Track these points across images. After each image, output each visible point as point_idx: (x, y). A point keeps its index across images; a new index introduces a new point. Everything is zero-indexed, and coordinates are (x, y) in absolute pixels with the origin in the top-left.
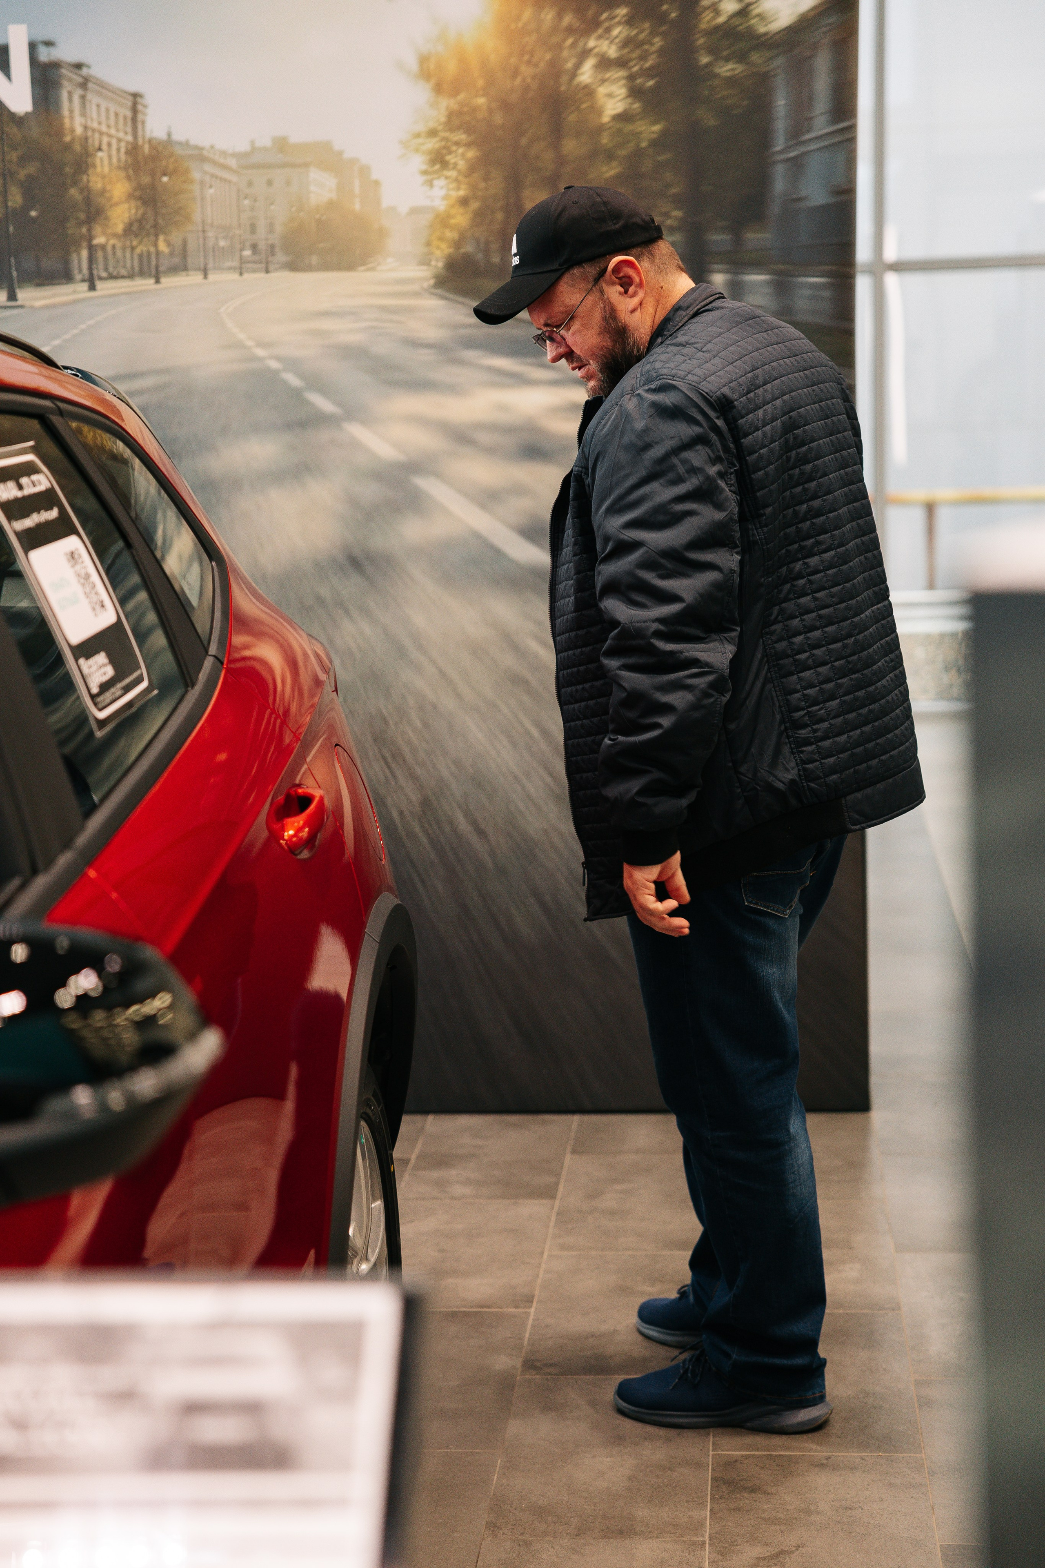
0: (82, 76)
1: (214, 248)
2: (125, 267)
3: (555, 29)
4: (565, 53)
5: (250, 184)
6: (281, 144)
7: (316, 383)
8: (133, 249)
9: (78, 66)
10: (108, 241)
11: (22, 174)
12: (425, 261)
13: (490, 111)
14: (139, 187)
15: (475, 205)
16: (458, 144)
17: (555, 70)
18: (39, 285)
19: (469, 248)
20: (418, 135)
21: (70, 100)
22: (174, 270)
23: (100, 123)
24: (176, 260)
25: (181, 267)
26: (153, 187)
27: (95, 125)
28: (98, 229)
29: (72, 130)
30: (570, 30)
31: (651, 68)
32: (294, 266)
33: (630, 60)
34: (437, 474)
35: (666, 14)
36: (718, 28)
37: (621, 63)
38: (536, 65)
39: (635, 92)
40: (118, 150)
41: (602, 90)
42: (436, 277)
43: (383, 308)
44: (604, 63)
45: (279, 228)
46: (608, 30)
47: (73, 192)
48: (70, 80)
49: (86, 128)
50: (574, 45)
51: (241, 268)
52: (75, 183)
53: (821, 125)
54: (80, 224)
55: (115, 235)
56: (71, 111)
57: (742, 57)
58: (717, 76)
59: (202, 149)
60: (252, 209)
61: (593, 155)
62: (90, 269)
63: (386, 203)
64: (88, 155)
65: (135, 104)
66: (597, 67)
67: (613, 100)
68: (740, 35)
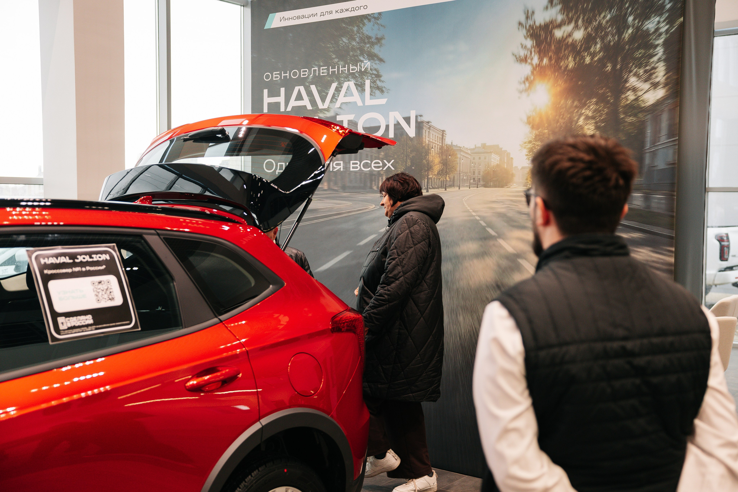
0: (429, 126)
1: (462, 179)
2: (437, 185)
3: (571, 107)
4: (574, 115)
5: (474, 159)
6: (484, 146)
7: (490, 225)
8: (439, 179)
9: (428, 122)
10: (433, 176)
11: (411, 155)
13: (549, 134)
14: (442, 160)
17: (571, 120)
20: (526, 143)
21: (425, 133)
22: (450, 186)
23: (433, 140)
24: (451, 183)
25: (452, 186)
26: (446, 160)
27: (432, 140)
28: (430, 173)
29: (425, 142)
31: (602, 120)
32: (485, 186)
33: (596, 117)
34: (526, 259)
35: (609, 101)
36: (627, 105)
37: (593, 118)
38: (565, 119)
39: (597, 128)
40: (437, 148)
41: (586, 127)
43: (512, 201)
44: (587, 118)
45: (481, 173)
46: (589, 107)
47: (424, 161)
48: (426, 127)
49: (429, 141)
50: (577, 112)
51: (470, 186)
52: (425, 158)
53: (664, 140)
54: (426, 171)
56: (425, 136)
57: (635, 115)
58: (626, 122)
59: (461, 147)
60: (474, 167)
62: (427, 185)
63: (514, 166)
64: (429, 150)
65: (443, 133)
66: (585, 119)
67: (589, 130)
68: (635, 107)
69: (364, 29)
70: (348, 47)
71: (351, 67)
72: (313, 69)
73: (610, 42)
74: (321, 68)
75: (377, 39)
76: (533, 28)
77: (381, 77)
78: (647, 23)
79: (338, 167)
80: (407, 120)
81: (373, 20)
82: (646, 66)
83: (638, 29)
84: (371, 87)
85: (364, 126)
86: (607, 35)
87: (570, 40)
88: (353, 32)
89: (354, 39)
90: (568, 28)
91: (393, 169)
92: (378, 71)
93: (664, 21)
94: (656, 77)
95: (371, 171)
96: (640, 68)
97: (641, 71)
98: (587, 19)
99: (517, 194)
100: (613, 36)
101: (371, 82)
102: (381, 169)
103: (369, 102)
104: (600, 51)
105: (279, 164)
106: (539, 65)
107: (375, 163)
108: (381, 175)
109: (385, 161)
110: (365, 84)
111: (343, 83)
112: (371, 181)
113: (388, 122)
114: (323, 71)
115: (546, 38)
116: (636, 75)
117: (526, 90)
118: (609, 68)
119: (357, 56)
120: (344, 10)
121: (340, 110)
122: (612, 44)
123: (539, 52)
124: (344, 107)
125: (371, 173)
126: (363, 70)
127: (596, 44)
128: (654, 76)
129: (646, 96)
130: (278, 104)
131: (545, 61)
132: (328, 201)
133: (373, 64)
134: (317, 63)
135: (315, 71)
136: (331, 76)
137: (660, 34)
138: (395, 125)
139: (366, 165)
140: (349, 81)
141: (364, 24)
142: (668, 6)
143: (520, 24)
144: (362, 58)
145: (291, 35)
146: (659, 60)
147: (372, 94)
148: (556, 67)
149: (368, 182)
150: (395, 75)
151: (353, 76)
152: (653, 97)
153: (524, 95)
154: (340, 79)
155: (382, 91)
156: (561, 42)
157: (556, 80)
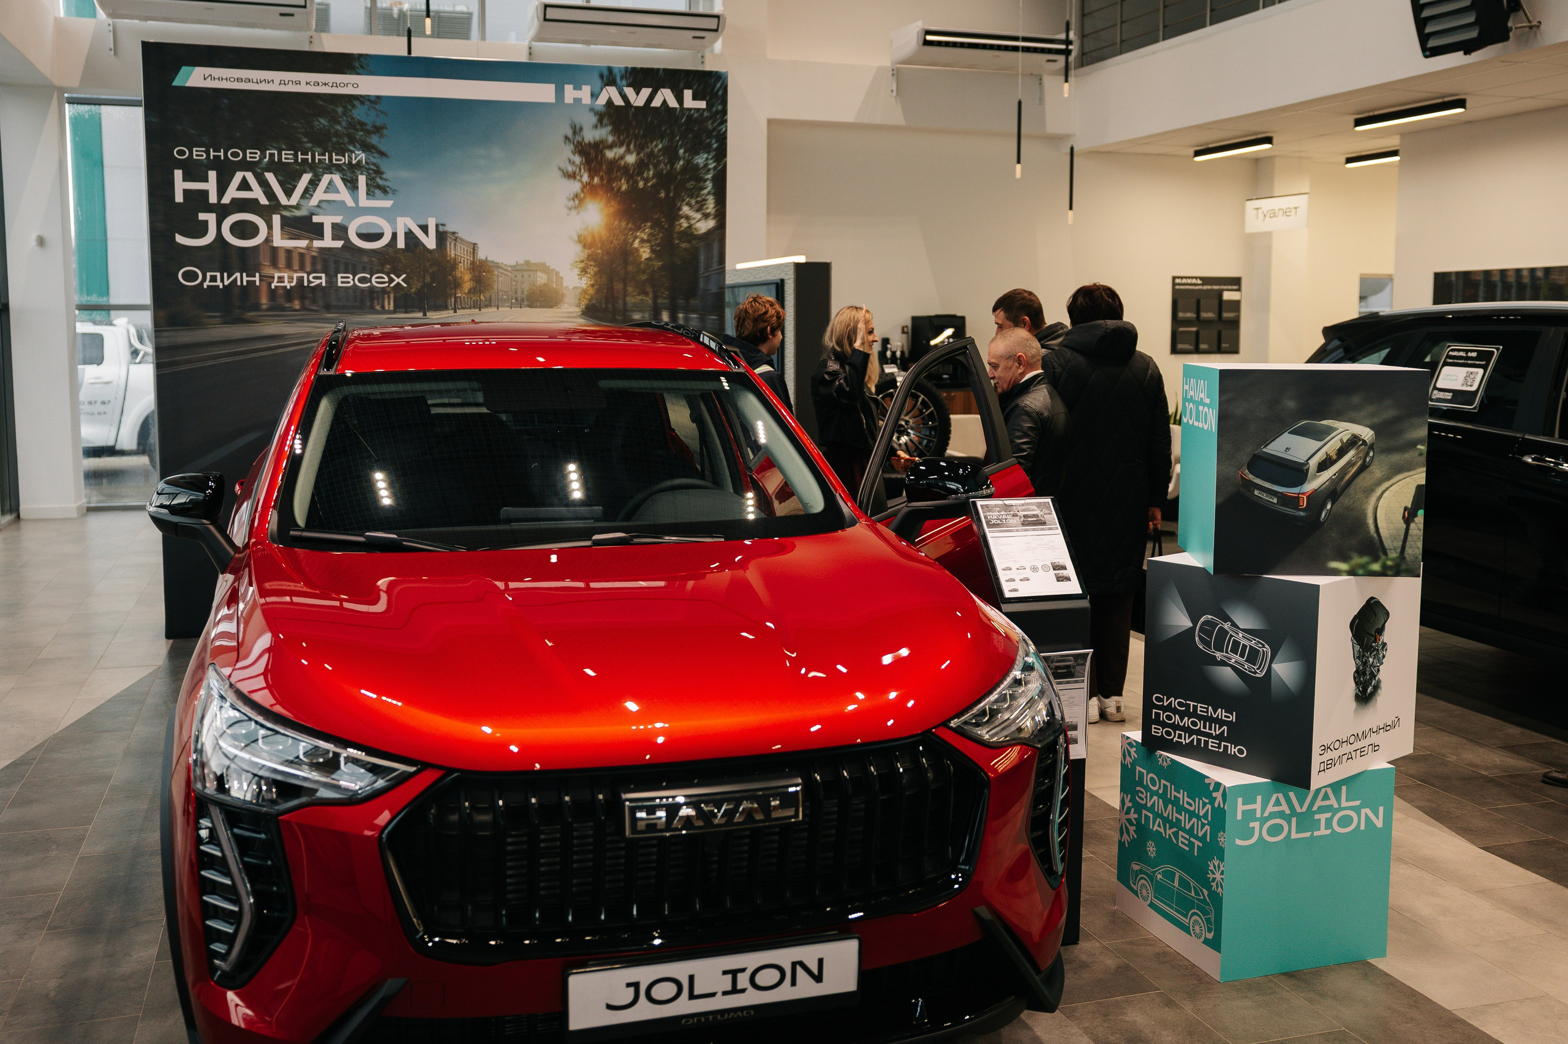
0: (455, 237)
1: (501, 298)
2: (468, 304)
3: (626, 228)
4: (629, 236)
5: (515, 276)
6: (527, 263)
8: (471, 298)
9: (454, 233)
10: (462, 295)
11: (431, 270)
12: (578, 306)
13: (603, 255)
14: (474, 276)
15: (596, 287)
16: (591, 265)
17: (625, 242)
18: (435, 311)
19: (594, 302)
21: (450, 245)
22: (486, 306)
23: (461, 253)
24: (487, 303)
25: (489, 305)
26: (480, 276)
27: (459, 254)
28: (458, 291)
29: (451, 256)
30: (631, 229)
31: (658, 243)
32: (531, 306)
33: (651, 240)
35: (663, 226)
36: (681, 231)
37: (648, 241)
38: (619, 240)
39: (653, 251)
40: (467, 263)
41: (642, 250)
42: (582, 311)
44: (642, 241)
45: (525, 292)
46: (644, 230)
47: (450, 277)
48: (451, 238)
49: (455, 255)
50: (632, 234)
51: (511, 306)
52: (451, 274)
53: (715, 266)
54: (452, 289)
55: (465, 293)
56: (450, 249)
57: (689, 242)
58: (681, 247)
59: (498, 263)
60: (516, 285)
61: (638, 272)
62: (455, 306)
63: (564, 285)
64: (456, 264)
65: (474, 247)
66: (640, 242)
67: (645, 253)
68: (689, 234)
69: (353, 112)
70: (329, 131)
71: (334, 157)
72: (268, 152)
73: (662, 170)
74: (283, 152)
75: (375, 127)
76: (581, 144)
77: (383, 173)
78: (696, 158)
79: (318, 281)
80: (424, 229)
81: (368, 103)
82: (697, 197)
83: (688, 162)
84: (367, 184)
85: (359, 232)
86: (660, 164)
87: (623, 163)
88: (336, 113)
89: (339, 123)
90: (621, 151)
91: (405, 285)
92: (378, 167)
93: (711, 159)
94: (707, 208)
96: (691, 198)
97: (693, 202)
98: (639, 145)
99: (569, 315)
100: (666, 165)
101: (367, 178)
102: (387, 284)
103: (364, 201)
104: (653, 178)
105: (208, 274)
106: (589, 183)
107: (377, 278)
108: (388, 293)
109: (392, 276)
110: (357, 180)
111: (323, 176)
112: (372, 299)
113: (396, 229)
114: (287, 156)
115: (596, 157)
116: (688, 204)
117: (576, 208)
118: (663, 195)
119: (344, 144)
120: (321, 84)
121: (318, 210)
122: (664, 172)
123: (589, 171)
124: (324, 205)
125: (372, 289)
126: (354, 162)
127: (649, 170)
128: (705, 207)
129: (698, 225)
130: (204, 192)
131: (596, 180)
132: (301, 324)
133: (371, 157)
134: (274, 145)
135: (272, 155)
136: (301, 164)
137: (709, 170)
138: (406, 233)
139: (361, 280)
140: (331, 173)
141: (354, 106)
142: (715, 146)
143: (567, 138)
144: (351, 148)
145: (225, 101)
146: (709, 193)
147: (370, 194)
148: (608, 188)
149: (366, 300)
150: (404, 174)
151: (339, 168)
152: (704, 226)
153: (574, 213)
154: (318, 171)
155: (384, 191)
156: (613, 163)
157: (608, 200)
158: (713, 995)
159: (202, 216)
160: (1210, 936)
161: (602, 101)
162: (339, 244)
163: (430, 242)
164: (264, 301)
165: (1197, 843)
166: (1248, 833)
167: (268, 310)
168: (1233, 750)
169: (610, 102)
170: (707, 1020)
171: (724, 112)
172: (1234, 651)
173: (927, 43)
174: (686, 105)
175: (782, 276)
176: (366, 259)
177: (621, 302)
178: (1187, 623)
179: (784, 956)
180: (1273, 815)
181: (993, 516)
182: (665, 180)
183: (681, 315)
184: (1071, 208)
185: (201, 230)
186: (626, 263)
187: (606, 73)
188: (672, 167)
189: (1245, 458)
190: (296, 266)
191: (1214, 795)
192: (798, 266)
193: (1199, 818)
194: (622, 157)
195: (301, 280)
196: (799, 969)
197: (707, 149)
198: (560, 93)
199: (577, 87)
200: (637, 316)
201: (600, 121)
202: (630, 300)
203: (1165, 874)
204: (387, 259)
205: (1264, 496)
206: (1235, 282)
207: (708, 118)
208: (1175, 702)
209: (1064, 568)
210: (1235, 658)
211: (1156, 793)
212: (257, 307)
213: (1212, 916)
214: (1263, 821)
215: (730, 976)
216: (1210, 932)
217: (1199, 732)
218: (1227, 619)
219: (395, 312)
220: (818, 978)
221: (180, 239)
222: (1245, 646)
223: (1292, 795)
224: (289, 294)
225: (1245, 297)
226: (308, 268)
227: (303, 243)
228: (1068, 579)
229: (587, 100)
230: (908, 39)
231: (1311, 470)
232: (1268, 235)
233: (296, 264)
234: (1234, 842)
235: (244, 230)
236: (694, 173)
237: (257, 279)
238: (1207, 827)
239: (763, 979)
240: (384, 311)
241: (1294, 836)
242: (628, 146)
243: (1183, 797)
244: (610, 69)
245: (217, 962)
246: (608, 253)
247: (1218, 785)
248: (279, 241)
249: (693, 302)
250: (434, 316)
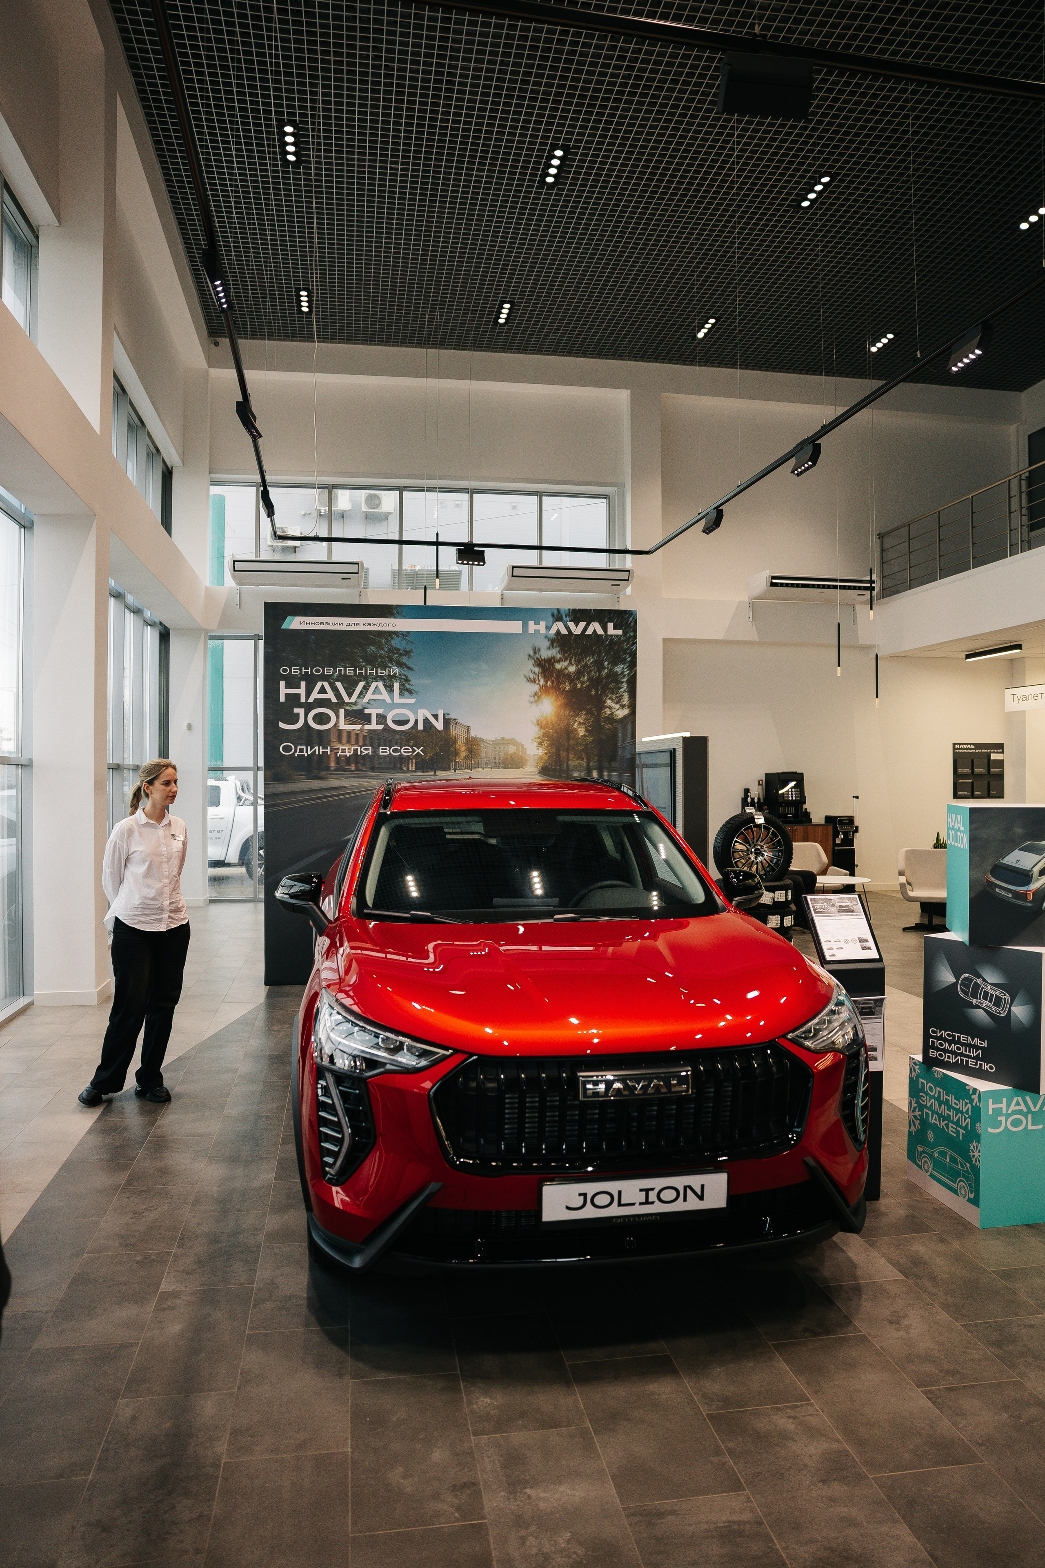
0: (456, 722)
1: (485, 762)
2: (463, 766)
3: (569, 715)
4: (571, 721)
5: (495, 748)
6: (503, 739)
8: (466, 762)
9: (455, 720)
10: (460, 760)
11: (440, 744)
12: (537, 767)
13: (553, 733)
14: (468, 748)
15: (549, 755)
16: (546, 740)
17: (568, 724)
18: (442, 771)
19: (547, 764)
20: (536, 738)
21: (453, 727)
22: (475, 768)
23: (459, 733)
24: (476, 765)
25: (477, 767)
26: (472, 748)
28: (457, 758)
29: (453, 734)
30: (572, 716)
31: (591, 725)
32: (505, 768)
33: (586, 723)
35: (594, 714)
36: (606, 718)
38: (564, 723)
39: (587, 730)
40: (464, 739)
41: (579, 730)
42: (539, 771)
44: (580, 724)
45: (502, 759)
46: (581, 716)
47: (452, 749)
48: (453, 723)
49: (456, 734)
50: (573, 719)
51: (492, 766)
52: (453, 747)
53: (629, 740)
54: (453, 756)
55: (462, 759)
56: (453, 730)
57: (611, 724)
58: (606, 728)
59: (484, 739)
60: (495, 754)
61: (577, 744)
62: (455, 767)
63: (528, 754)
64: (456, 740)
65: (468, 728)
66: (578, 724)
67: (582, 732)
68: (611, 719)
69: (392, 642)
70: (376, 655)
71: (379, 671)
72: (338, 669)
73: (593, 676)
74: (348, 669)
75: (405, 651)
76: (539, 660)
77: (410, 681)
78: (616, 668)
79: (367, 752)
80: (436, 717)
81: (402, 636)
82: (617, 694)
83: (611, 670)
84: (400, 688)
85: (394, 719)
86: (591, 672)
87: (567, 671)
88: (382, 643)
89: (383, 649)
90: (566, 664)
91: (423, 754)
92: (407, 677)
93: (627, 668)
94: (624, 701)
95: (401, 756)
96: (613, 694)
97: (614, 697)
98: (578, 660)
99: (531, 773)
100: (595, 673)
101: (400, 684)
102: (411, 753)
103: (397, 699)
104: (587, 681)
105: (298, 748)
106: (544, 686)
107: (405, 749)
108: (412, 759)
109: (415, 748)
110: (393, 686)
111: (372, 683)
112: (401, 764)
113: (418, 717)
114: (349, 671)
115: (549, 668)
116: (611, 699)
117: (536, 702)
118: (593, 693)
119: (386, 663)
120: (372, 625)
121: (368, 705)
122: (595, 677)
123: (545, 677)
124: (372, 702)
125: (401, 757)
126: (392, 674)
127: (584, 676)
128: (622, 700)
129: (617, 713)
130: (298, 696)
131: (549, 683)
132: (356, 780)
133: (402, 671)
134: (342, 664)
135: (340, 671)
136: (358, 676)
137: (625, 676)
138: (424, 720)
139: (395, 751)
140: (377, 682)
141: (392, 638)
142: (629, 659)
143: (529, 656)
144: (390, 665)
145: (313, 637)
146: (624, 691)
147: (401, 694)
148: (557, 688)
149: (397, 764)
150: (424, 681)
151: (382, 678)
152: (621, 713)
153: (534, 705)
154: (368, 680)
155: (410, 692)
156: (560, 672)
157: (557, 697)
158: (633, 1204)
159: (296, 710)
160: (972, 1196)
161: (553, 631)
162: (381, 727)
163: (439, 725)
164: (333, 764)
165: (962, 1131)
166: (998, 1124)
167: (335, 770)
168: (986, 1067)
169: (558, 632)
170: (629, 1220)
171: (635, 637)
172: (985, 998)
173: (773, 585)
174: (609, 633)
175: (674, 746)
176: (397, 737)
177: (565, 765)
178: (951, 979)
179: (680, 1182)
180: (1015, 1112)
181: (818, 906)
182: (595, 682)
183: (605, 773)
184: (877, 697)
185: (295, 719)
186: (568, 738)
187: (556, 613)
188: (599, 674)
189: (989, 867)
190: (353, 742)
191: (973, 1097)
192: (685, 739)
193: (962, 1113)
194: (566, 668)
195: (356, 751)
196: (689, 1191)
197: (623, 661)
198: (525, 626)
199: (537, 623)
200: (576, 774)
201: (552, 644)
202: (571, 763)
203: (940, 1153)
204: (412, 737)
205: (1003, 892)
206: (1000, 747)
207: (624, 641)
208: (945, 1034)
209: (867, 941)
210: (985, 1003)
211: (933, 1097)
212: (328, 768)
213: (973, 1182)
214: (1008, 1116)
215: (644, 1193)
216: (971, 1193)
217: (962, 1055)
218: (979, 976)
219: (415, 772)
220: (701, 1198)
221: (282, 725)
222: (992, 995)
223: (1028, 1098)
224: (348, 760)
225: (1008, 757)
226: (361, 743)
227: (358, 727)
228: (870, 948)
229: (543, 631)
230: (760, 582)
231: (1035, 875)
232: (1023, 713)
233: (353, 741)
234: (987, 1130)
235: (321, 719)
236: (615, 678)
237: (328, 750)
238: (968, 1120)
239: (665, 1195)
240: (408, 771)
241: (1030, 1127)
242: (570, 660)
243: (951, 1099)
244: (558, 610)
245: (327, 1169)
246: (557, 732)
247: (975, 1090)
248: (343, 726)
249: (614, 764)
250: (441, 774)
